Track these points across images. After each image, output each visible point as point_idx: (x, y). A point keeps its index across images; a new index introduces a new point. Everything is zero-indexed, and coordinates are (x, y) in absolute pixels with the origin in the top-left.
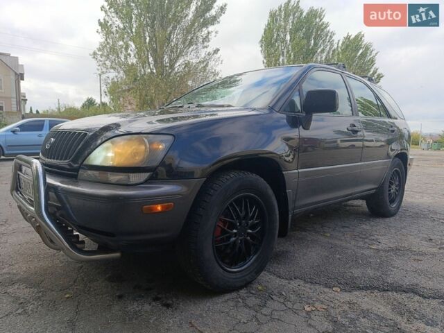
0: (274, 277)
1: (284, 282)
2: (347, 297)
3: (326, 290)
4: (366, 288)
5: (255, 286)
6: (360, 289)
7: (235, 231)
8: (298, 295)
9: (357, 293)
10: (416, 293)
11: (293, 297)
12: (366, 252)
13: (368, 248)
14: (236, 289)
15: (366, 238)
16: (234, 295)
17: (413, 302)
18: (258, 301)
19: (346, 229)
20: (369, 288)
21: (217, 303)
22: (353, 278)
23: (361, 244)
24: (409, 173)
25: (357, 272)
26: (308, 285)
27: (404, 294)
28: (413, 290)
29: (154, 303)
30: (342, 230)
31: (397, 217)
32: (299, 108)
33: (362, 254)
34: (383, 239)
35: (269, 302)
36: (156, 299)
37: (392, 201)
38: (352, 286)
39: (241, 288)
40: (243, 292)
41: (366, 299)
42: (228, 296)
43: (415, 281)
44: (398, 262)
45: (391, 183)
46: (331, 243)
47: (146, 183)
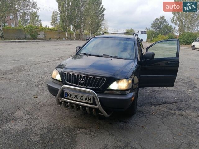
17: (168, 106)
20: (159, 104)
27: (166, 104)
35: (145, 114)
47: (130, 93)
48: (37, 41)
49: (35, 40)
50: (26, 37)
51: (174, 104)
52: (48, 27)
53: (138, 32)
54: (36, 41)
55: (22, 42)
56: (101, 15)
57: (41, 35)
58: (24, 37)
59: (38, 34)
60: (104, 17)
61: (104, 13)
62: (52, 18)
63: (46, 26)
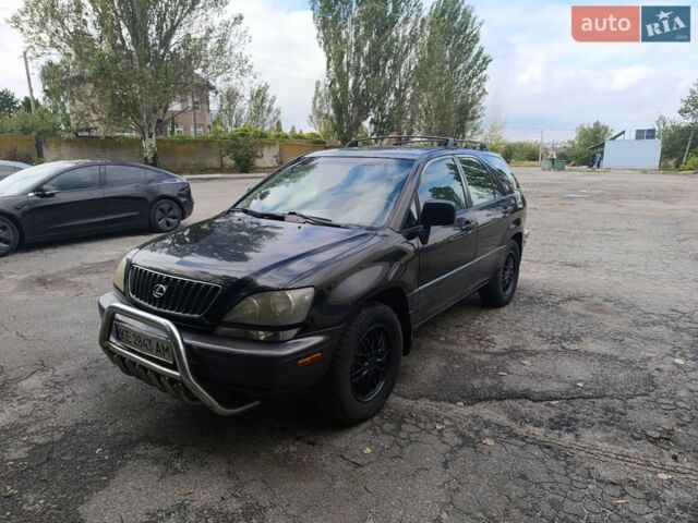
0: (399, 399)
1: (411, 402)
2: (469, 410)
3: (451, 406)
4: (486, 399)
5: (386, 411)
6: (480, 400)
7: (367, 364)
8: (427, 415)
9: (478, 405)
10: (527, 398)
11: (423, 418)
12: (484, 358)
13: (484, 352)
14: (370, 417)
15: (481, 340)
16: (369, 423)
17: (526, 407)
18: (393, 426)
19: (461, 330)
20: (488, 399)
21: (357, 434)
22: (474, 390)
23: (477, 348)
24: (524, 249)
25: (476, 383)
26: (434, 403)
27: (518, 401)
28: (526, 395)
29: (297, 443)
30: (456, 331)
31: (511, 305)
32: (416, 217)
33: (479, 361)
34: (498, 339)
35: (403, 426)
36: (298, 439)
37: (505, 289)
38: (473, 398)
39: (374, 415)
40: (376, 419)
41: (487, 410)
42: (364, 426)
43: (527, 386)
44: (513, 366)
45: (505, 269)
46: (447, 350)
47: (295, 337)
48: (253, 175)
49: (247, 172)
50: (222, 165)
51: (553, 403)
52: (298, 132)
53: (623, 132)
54: (251, 178)
55: (209, 179)
56: (475, 80)
57: (268, 158)
58: (218, 166)
59: (259, 154)
60: (487, 86)
61: (485, 72)
62: (314, 103)
63: (293, 128)
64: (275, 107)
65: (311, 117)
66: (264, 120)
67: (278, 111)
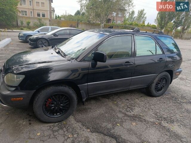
3: (86, 129)
5: (63, 122)
6: (97, 132)
8: (73, 130)
9: (94, 134)
11: (70, 130)
12: (120, 115)
13: (124, 113)
18: (57, 129)
20: (101, 133)
23: (124, 110)
34: (137, 110)
35: (60, 130)
46: (112, 107)
47: (15, 91)
52: (149, 24)
64: (145, 16)
65: (155, 20)
66: (141, 20)
67: (146, 18)
